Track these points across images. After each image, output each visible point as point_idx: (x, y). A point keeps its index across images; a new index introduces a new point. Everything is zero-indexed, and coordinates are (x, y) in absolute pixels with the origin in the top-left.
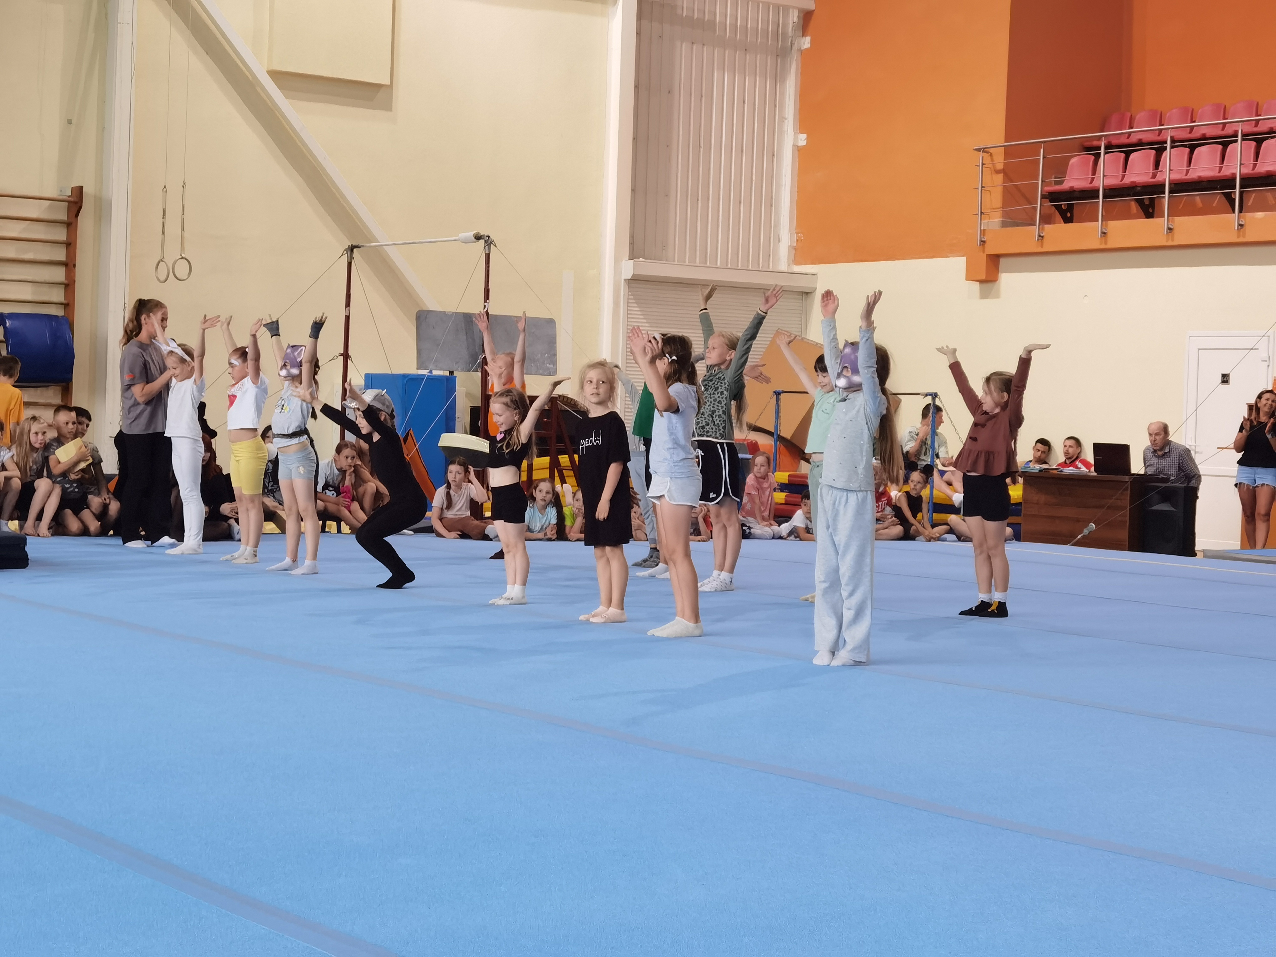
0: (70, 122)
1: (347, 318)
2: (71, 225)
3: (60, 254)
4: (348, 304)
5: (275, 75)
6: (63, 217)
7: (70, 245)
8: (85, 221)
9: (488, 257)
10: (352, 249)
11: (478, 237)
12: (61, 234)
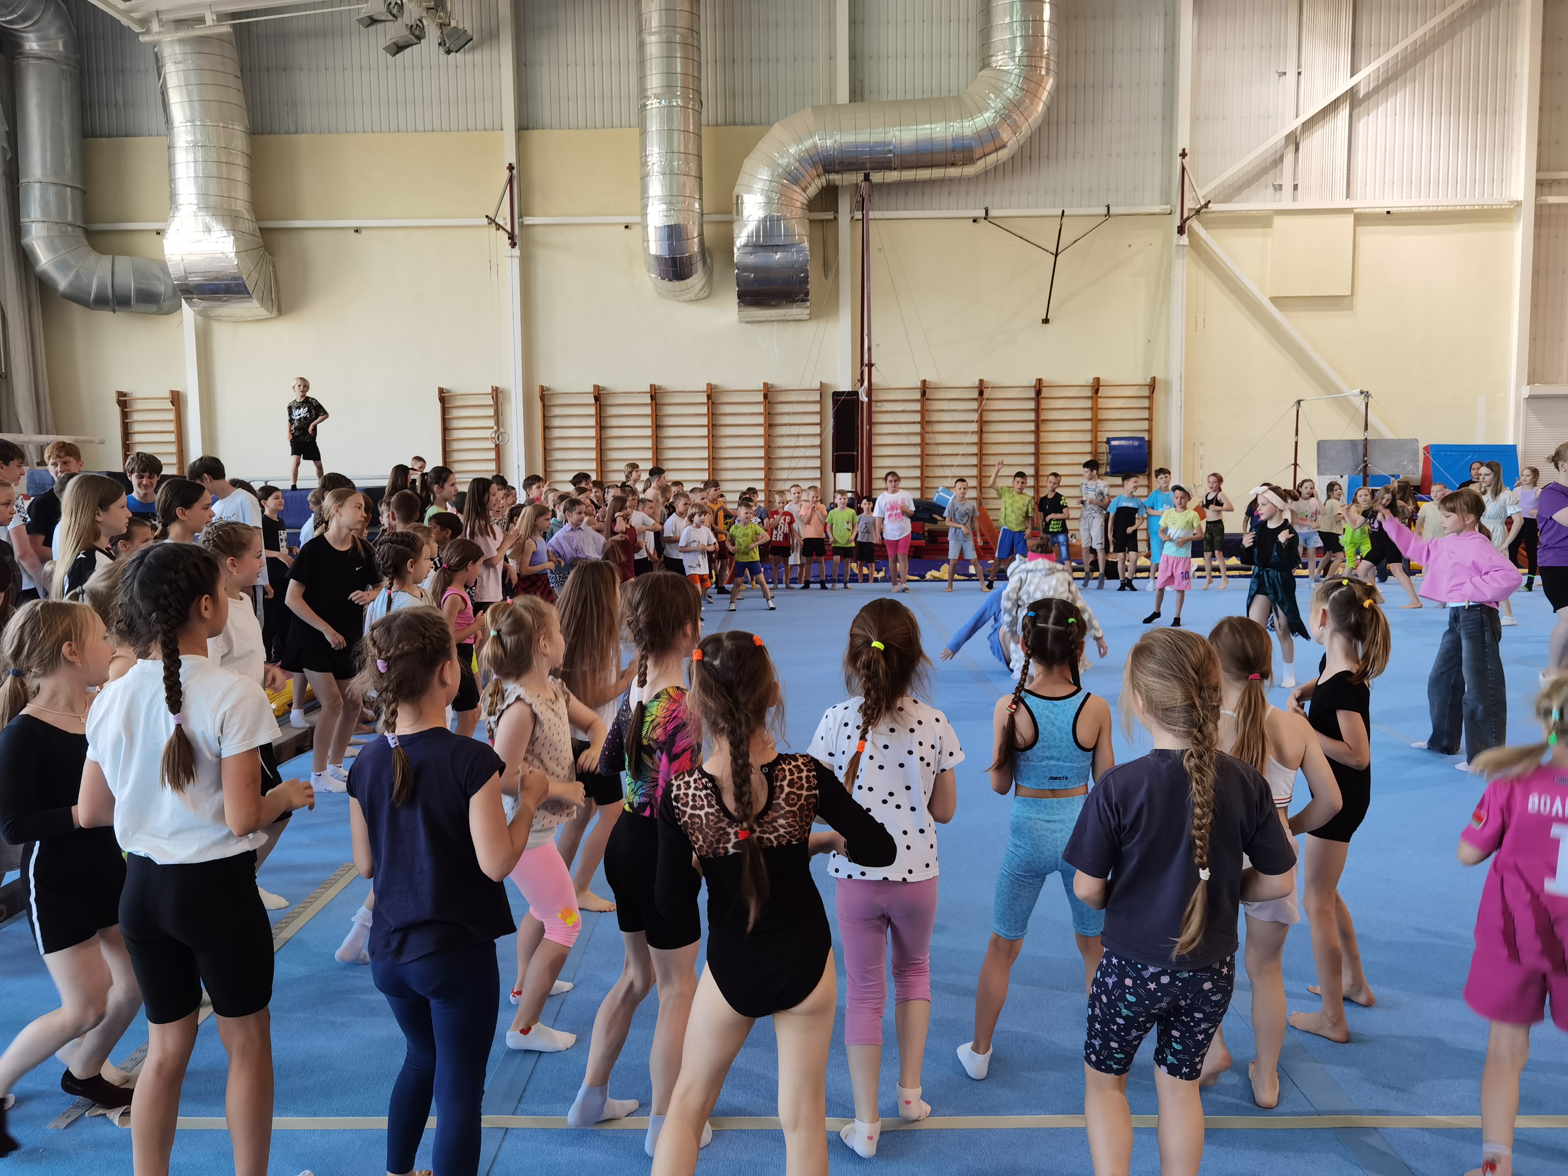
0: (1149, 341)
1: (1296, 443)
2: (1150, 398)
3: (1145, 414)
4: (1297, 434)
5: (1274, 300)
6: (1147, 393)
7: (1150, 409)
8: (1159, 395)
9: (1367, 404)
10: (1299, 402)
11: (1362, 393)
12: (1145, 403)
